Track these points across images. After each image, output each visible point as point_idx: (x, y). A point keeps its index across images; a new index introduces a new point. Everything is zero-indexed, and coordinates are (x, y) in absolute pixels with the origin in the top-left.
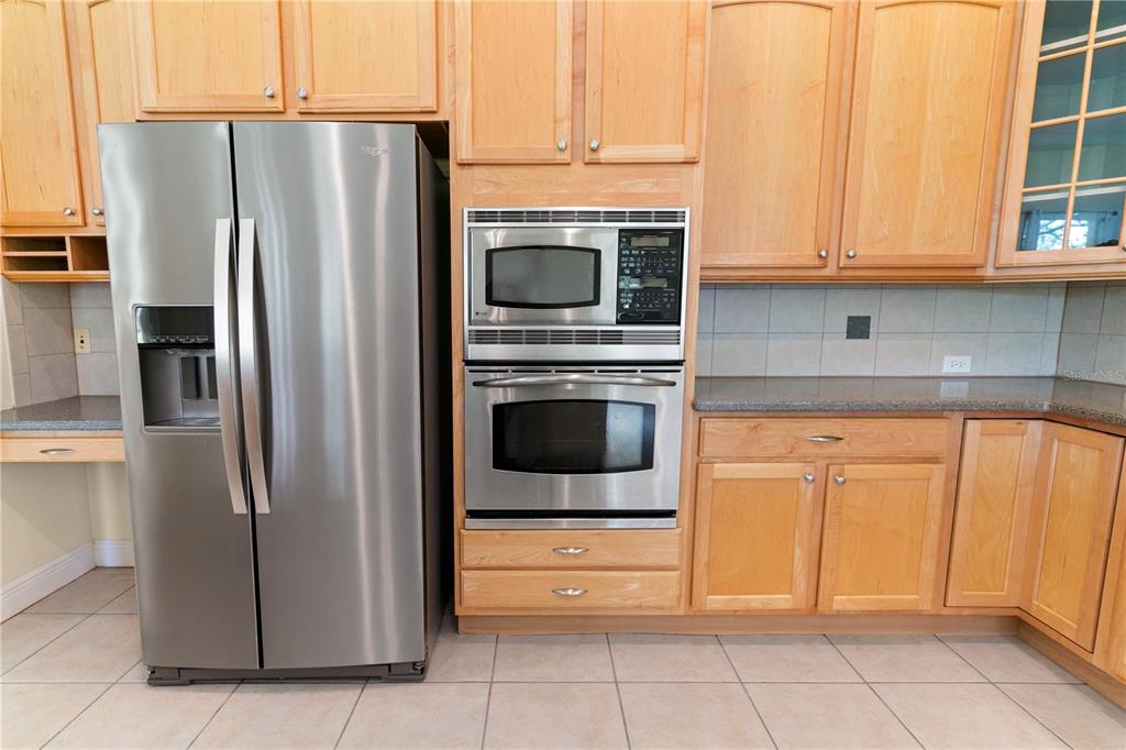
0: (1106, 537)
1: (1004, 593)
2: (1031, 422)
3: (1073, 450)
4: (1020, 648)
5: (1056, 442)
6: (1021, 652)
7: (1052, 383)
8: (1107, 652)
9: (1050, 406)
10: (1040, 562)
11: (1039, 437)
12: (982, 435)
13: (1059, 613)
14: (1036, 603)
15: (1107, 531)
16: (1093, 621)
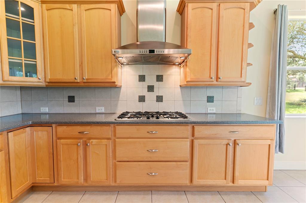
0: (52, 153)
1: (28, 182)
2: (27, 128)
3: (40, 133)
4: (35, 194)
5: (35, 132)
6: (36, 195)
7: (21, 116)
8: (58, 180)
9: (32, 122)
10: (36, 166)
11: (29, 132)
12: (14, 136)
13: (44, 178)
14: (37, 179)
15: (52, 151)
16: (53, 175)
